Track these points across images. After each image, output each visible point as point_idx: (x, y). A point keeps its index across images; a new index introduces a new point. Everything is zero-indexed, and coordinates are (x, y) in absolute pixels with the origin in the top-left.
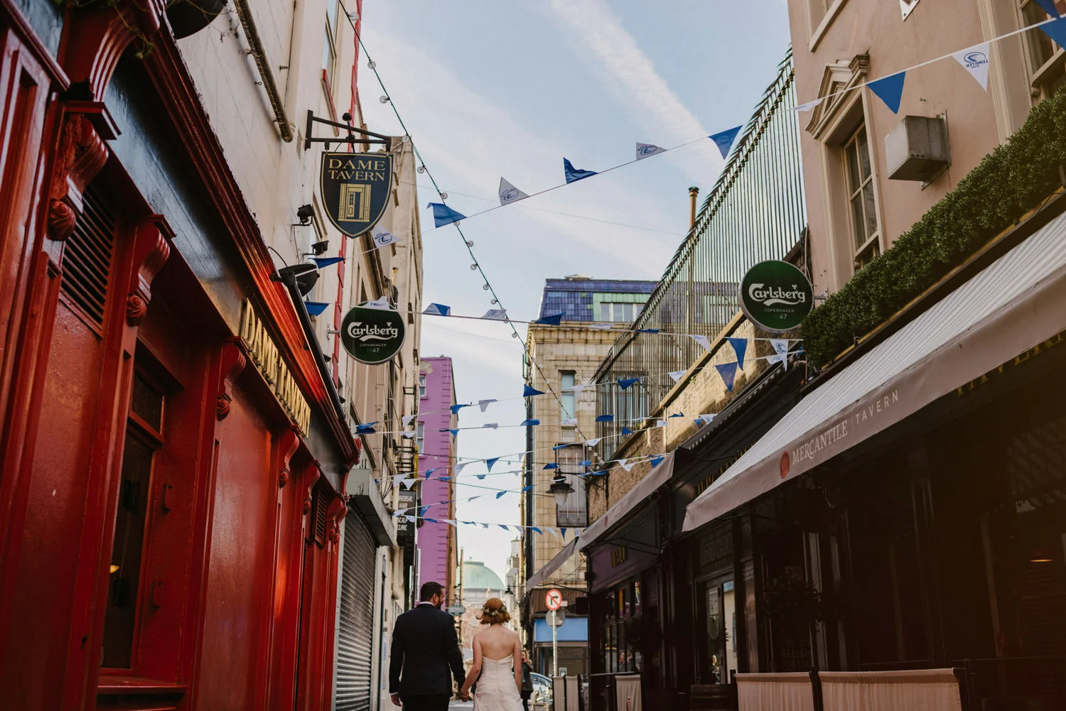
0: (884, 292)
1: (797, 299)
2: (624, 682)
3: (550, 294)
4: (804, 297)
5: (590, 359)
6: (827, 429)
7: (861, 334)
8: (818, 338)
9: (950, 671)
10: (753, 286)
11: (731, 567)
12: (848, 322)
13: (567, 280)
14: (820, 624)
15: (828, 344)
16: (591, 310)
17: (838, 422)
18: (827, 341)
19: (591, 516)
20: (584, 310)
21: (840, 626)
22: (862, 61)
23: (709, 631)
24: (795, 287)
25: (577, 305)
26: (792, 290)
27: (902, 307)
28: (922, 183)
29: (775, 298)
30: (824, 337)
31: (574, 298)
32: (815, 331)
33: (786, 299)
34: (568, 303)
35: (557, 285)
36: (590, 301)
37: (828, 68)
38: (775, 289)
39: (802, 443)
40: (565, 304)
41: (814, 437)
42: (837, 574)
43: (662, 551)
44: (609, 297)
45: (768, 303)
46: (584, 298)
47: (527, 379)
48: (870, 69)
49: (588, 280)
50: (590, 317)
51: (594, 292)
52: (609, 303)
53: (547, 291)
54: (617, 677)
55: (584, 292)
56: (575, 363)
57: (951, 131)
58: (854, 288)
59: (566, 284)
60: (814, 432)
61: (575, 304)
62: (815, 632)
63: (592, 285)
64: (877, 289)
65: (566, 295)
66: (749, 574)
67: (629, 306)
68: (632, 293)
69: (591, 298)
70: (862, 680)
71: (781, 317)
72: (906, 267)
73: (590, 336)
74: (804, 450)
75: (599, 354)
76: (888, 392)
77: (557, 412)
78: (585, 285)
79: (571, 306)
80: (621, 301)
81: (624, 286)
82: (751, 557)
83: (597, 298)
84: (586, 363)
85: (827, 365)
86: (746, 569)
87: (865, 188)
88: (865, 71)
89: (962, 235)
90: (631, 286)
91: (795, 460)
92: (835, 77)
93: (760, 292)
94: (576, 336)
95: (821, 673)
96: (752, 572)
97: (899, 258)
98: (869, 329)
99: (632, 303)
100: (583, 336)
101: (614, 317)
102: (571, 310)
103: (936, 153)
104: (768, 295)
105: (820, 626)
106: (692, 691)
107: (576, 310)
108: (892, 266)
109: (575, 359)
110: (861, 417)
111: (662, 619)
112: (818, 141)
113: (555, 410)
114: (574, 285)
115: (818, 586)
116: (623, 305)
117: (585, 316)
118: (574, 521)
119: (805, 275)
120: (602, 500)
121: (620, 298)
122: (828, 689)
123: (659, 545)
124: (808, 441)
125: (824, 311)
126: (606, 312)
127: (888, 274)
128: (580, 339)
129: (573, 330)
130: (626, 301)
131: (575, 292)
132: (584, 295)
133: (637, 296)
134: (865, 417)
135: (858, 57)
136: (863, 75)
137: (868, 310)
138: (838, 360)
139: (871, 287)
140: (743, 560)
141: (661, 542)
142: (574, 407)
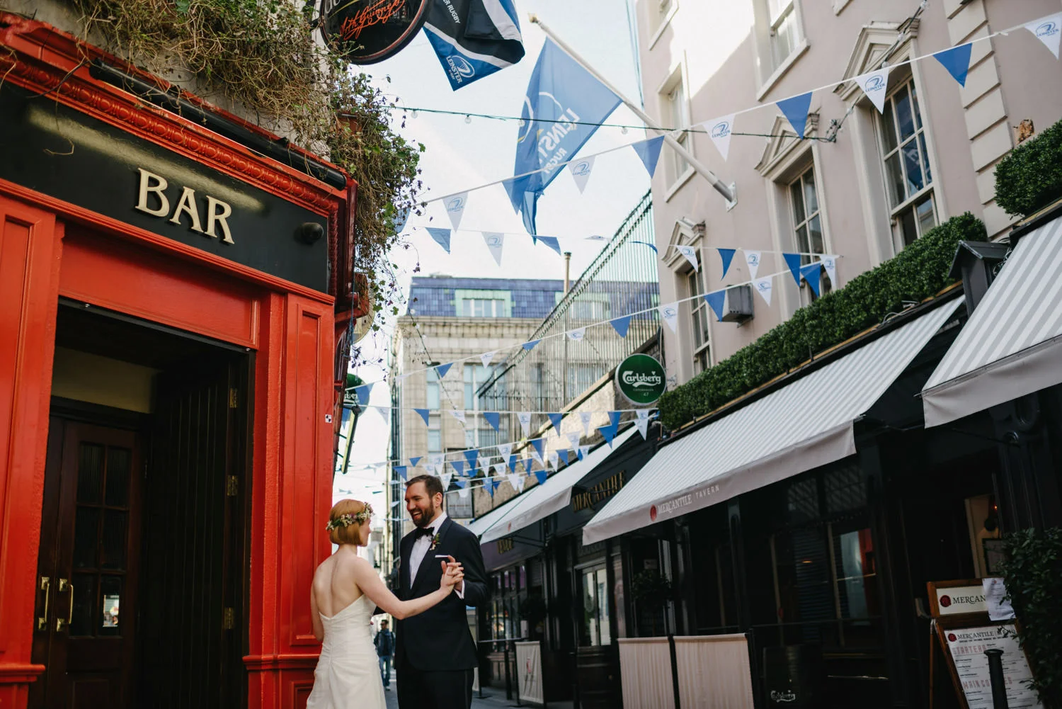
0: (713, 394)
1: (655, 382)
2: (523, 647)
3: (416, 291)
4: (660, 380)
5: (454, 351)
6: (679, 497)
7: (698, 415)
8: (670, 413)
9: (743, 634)
10: (626, 373)
11: (603, 559)
12: (690, 407)
13: (431, 277)
14: (670, 603)
15: (676, 418)
16: (454, 306)
17: (686, 494)
18: (676, 416)
19: (476, 509)
20: (447, 305)
21: (684, 603)
22: (701, 228)
23: (585, 606)
24: (654, 373)
25: (440, 301)
26: (652, 375)
27: (724, 404)
28: (737, 323)
29: (641, 381)
30: (673, 414)
31: (438, 294)
32: (668, 407)
33: (648, 382)
34: (432, 299)
35: (423, 282)
36: (452, 297)
37: (677, 223)
38: (640, 375)
39: (664, 502)
40: (429, 300)
41: (671, 500)
42: (682, 569)
43: (546, 545)
44: (470, 294)
45: (636, 385)
46: (447, 294)
47: (392, 367)
48: (705, 233)
49: (451, 278)
50: (452, 312)
51: (456, 289)
52: (471, 299)
53: (413, 288)
54: (516, 643)
55: (447, 288)
56: (440, 355)
57: (755, 295)
58: (694, 387)
59: (430, 282)
60: (670, 497)
61: (439, 300)
62: (667, 608)
63: (455, 282)
64: (708, 391)
65: (430, 291)
66: (618, 566)
67: (487, 302)
68: (491, 290)
69: (453, 295)
70: (698, 641)
71: (645, 395)
72: (726, 383)
73: (453, 330)
74: (665, 506)
75: (462, 347)
76: (714, 484)
77: (423, 401)
78: (448, 283)
79: (436, 302)
80: (481, 297)
81: (483, 283)
82: (619, 553)
83: (459, 294)
84: (450, 356)
85: (675, 431)
86: (615, 562)
87: (701, 308)
88: (702, 234)
89: (758, 373)
90: (490, 284)
91: (660, 511)
92: (682, 230)
93: (631, 378)
94: (440, 330)
95: (675, 637)
96: (620, 564)
97: (722, 375)
98: (702, 414)
99: (491, 300)
100: (447, 330)
101: (476, 312)
102: (435, 306)
103: (746, 310)
104: (636, 380)
105: (670, 604)
106: (578, 651)
107: (440, 306)
108: (718, 379)
109: (439, 351)
110: (699, 495)
111: (546, 597)
112: (670, 268)
113: (421, 399)
114: (438, 283)
115: (669, 577)
116: (483, 302)
117: (447, 312)
118: (461, 513)
119: (660, 364)
120: (487, 496)
121: (480, 294)
122: (678, 646)
123: (543, 540)
124: (667, 501)
125: (674, 395)
126: (467, 307)
127: (715, 383)
128: (443, 333)
129: (437, 324)
130: (486, 297)
131: (439, 288)
132: (447, 291)
133: (496, 292)
134: (701, 495)
135: (698, 225)
136: (701, 237)
137: (703, 403)
138: (683, 429)
139: (705, 389)
140: (612, 555)
141: (545, 537)
142: (439, 396)
